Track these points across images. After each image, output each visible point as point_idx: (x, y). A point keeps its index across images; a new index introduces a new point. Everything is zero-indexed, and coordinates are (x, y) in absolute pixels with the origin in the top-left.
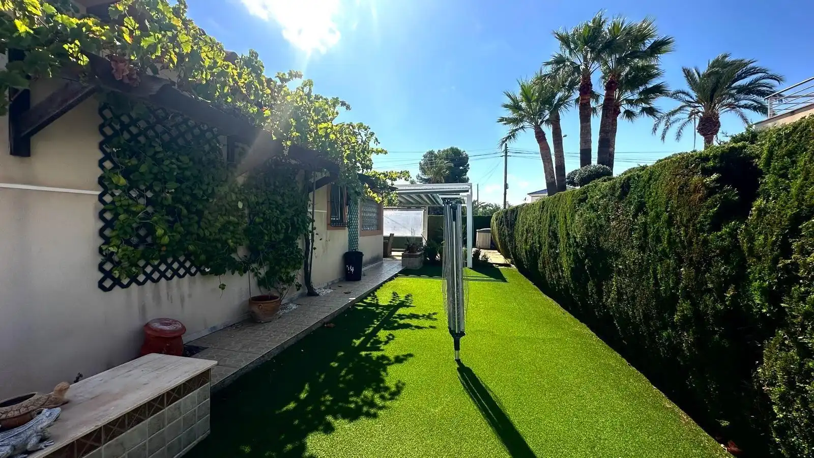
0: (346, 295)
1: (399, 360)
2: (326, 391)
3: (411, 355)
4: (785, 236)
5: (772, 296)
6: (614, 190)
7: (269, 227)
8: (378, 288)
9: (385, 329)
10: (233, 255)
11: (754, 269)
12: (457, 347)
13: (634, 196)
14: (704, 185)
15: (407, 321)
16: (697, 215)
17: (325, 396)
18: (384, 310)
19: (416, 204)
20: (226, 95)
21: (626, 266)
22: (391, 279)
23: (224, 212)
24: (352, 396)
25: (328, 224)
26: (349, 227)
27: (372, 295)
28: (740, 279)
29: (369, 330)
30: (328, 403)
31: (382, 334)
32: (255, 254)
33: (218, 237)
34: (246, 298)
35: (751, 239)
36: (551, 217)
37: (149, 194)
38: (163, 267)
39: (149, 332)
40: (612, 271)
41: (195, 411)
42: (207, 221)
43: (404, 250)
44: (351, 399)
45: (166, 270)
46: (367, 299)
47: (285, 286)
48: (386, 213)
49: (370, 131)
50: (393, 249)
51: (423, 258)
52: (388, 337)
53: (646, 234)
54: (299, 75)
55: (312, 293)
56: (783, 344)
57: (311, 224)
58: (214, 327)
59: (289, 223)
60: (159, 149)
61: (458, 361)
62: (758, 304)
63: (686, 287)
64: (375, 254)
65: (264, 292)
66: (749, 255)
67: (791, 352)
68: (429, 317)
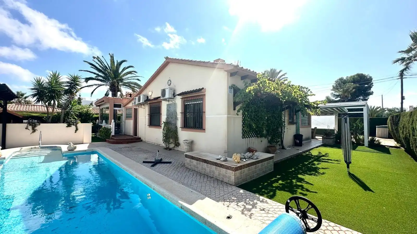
0: (297, 150)
1: (323, 168)
3: (328, 168)
7: (272, 124)
8: (311, 150)
10: (264, 132)
12: (348, 167)
15: (326, 161)
18: (315, 157)
19: (330, 112)
22: (317, 147)
25: (289, 123)
26: (296, 124)
29: (310, 161)
30: (301, 172)
32: (268, 132)
33: (261, 127)
43: (323, 135)
44: (308, 172)
46: (306, 152)
47: (276, 144)
49: (308, 89)
50: (316, 135)
51: (335, 140)
52: (318, 163)
55: (283, 148)
57: (284, 123)
59: (278, 123)
61: (349, 172)
64: (307, 137)
68: (337, 161)
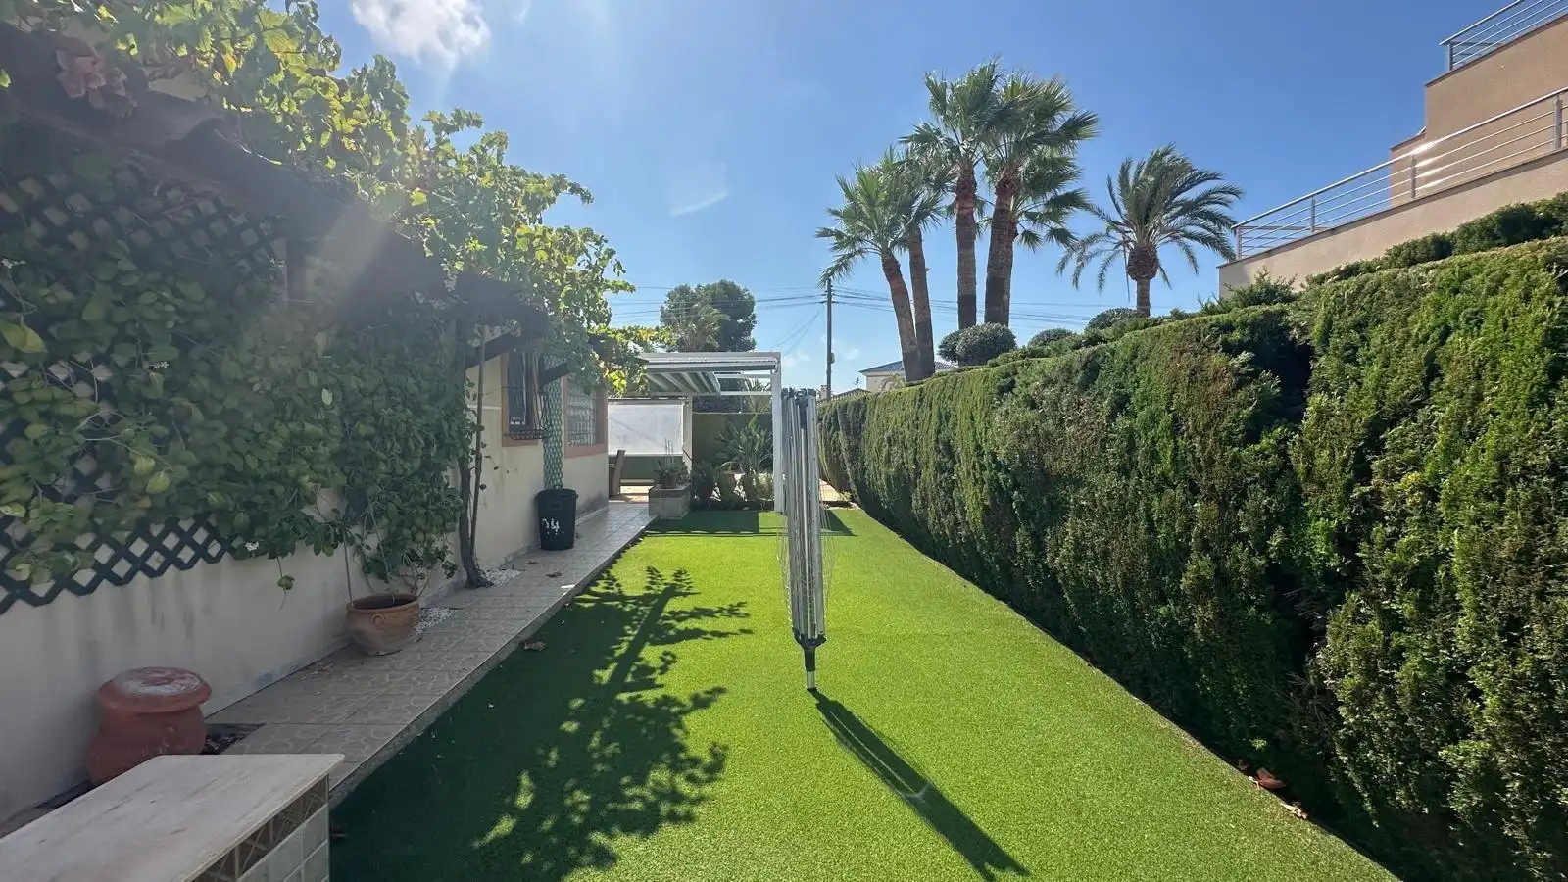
0: (552, 579)
1: (700, 702)
2: (570, 784)
3: (721, 690)
4: (1359, 450)
5: (1345, 542)
6: (1071, 373)
7: (389, 445)
8: (613, 561)
9: (654, 643)
10: (307, 510)
11: (1313, 503)
12: (810, 664)
13: (1107, 384)
14: (1229, 369)
15: (692, 624)
16: (1220, 416)
17: (571, 792)
18: (640, 605)
19: (669, 391)
20: (323, 154)
21: (1094, 501)
22: (635, 541)
23: (288, 415)
24: (629, 786)
25: (504, 435)
26: (545, 439)
27: (605, 576)
28: (1292, 515)
29: (620, 648)
30: (584, 808)
31: (651, 654)
32: (357, 504)
33: (277, 470)
35: (1310, 455)
36: (940, 417)
37: (101, 374)
38: (139, 548)
39: (113, 705)
40: (1065, 511)
41: (299, 874)
42: (250, 436)
43: (652, 481)
44: (629, 792)
45: (147, 554)
46: (596, 585)
47: (421, 571)
48: (612, 409)
49: (606, 246)
50: (622, 481)
51: (689, 497)
52: (663, 659)
53: (1132, 448)
54: (474, 121)
55: (476, 581)
56: (1357, 612)
57: (475, 436)
58: (268, 676)
59: (432, 436)
60: (127, 265)
61: (813, 691)
62: (1321, 555)
63: (1203, 532)
64: (593, 494)
65: (380, 588)
66: (1305, 481)
67: (1370, 625)
68: (732, 612)
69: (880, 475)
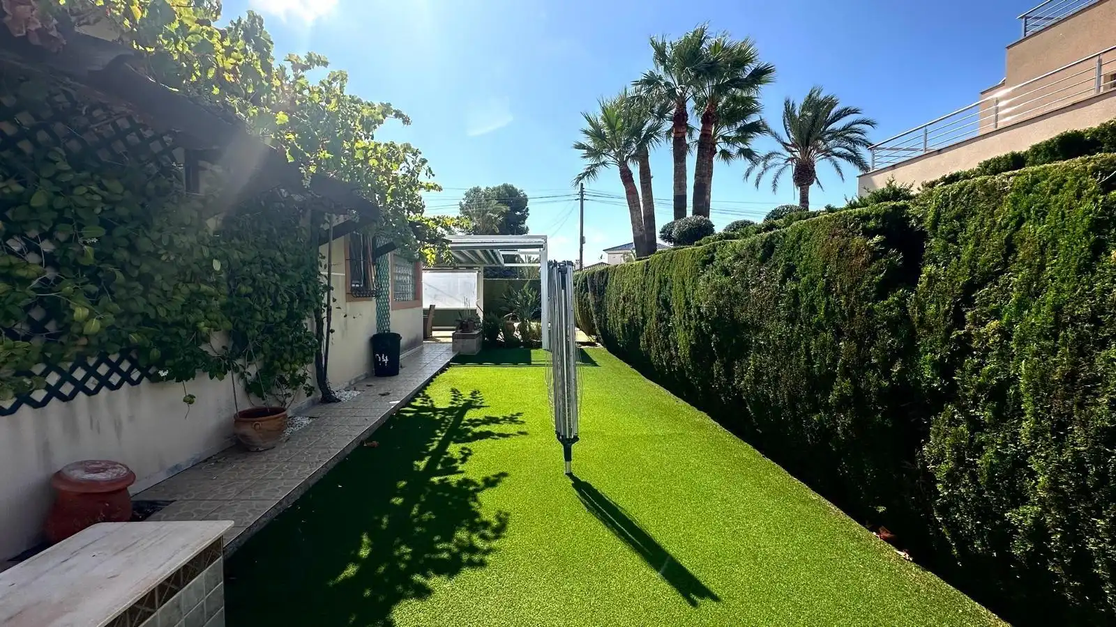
0: (383, 397)
1: (490, 483)
2: (398, 540)
3: (504, 475)
4: (957, 304)
5: (944, 369)
6: (754, 250)
7: (263, 300)
8: (427, 383)
9: (456, 442)
10: (204, 347)
11: (924, 341)
12: (568, 457)
13: (780, 258)
14: (867, 247)
15: (484, 428)
16: (860, 281)
17: (398, 547)
18: (447, 415)
19: (467, 263)
20: (209, 83)
21: (769, 341)
22: (442, 370)
23: (188, 278)
24: (439, 542)
25: (347, 294)
26: (378, 297)
27: (421, 394)
28: (909, 352)
29: (433, 445)
30: (407, 557)
31: (454, 449)
32: (239, 343)
33: (179, 318)
34: (227, 414)
35: (922, 308)
36: (660, 282)
37: (47, 246)
38: (79, 374)
39: (63, 487)
40: (748, 348)
41: (202, 606)
42: (159, 293)
43: (455, 328)
44: (439, 546)
45: (85, 379)
46: (415, 401)
47: (289, 391)
48: (427, 277)
49: (420, 157)
50: (434, 328)
51: (481, 339)
52: (462, 453)
53: (797, 303)
54: (322, 62)
55: (328, 398)
56: (952, 419)
57: (326, 294)
58: (176, 467)
59: (295, 294)
60: (65, 166)
61: (570, 475)
62: (928, 378)
63: (845, 363)
64: (412, 336)
65: (258, 403)
66: (918, 327)
67: (961, 428)
68: (512, 420)
69: (617, 324)
